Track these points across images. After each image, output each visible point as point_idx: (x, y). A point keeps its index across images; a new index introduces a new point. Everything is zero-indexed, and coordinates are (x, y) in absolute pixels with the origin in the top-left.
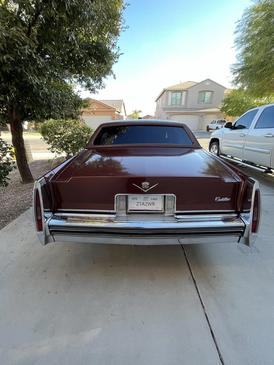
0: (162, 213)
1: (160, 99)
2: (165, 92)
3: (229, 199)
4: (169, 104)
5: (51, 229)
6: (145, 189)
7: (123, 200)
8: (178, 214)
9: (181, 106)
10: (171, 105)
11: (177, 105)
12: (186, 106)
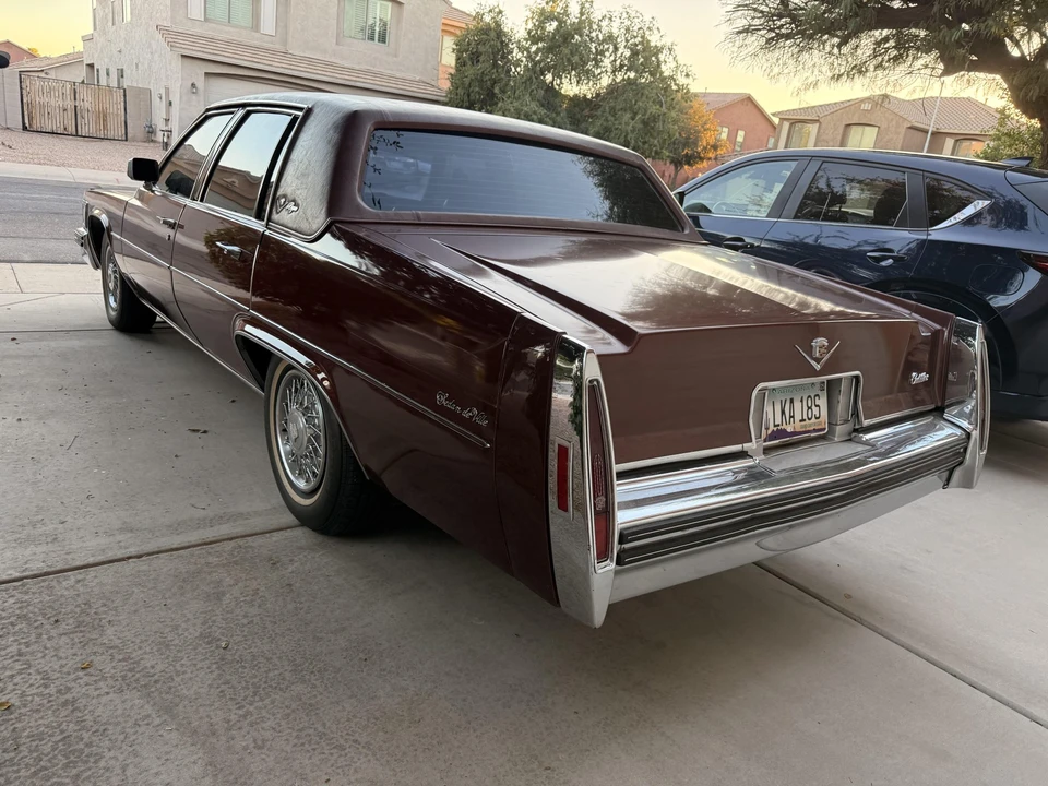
4: (196, 11)
9: (257, 35)
10: (206, 20)
11: (236, 27)
12: (285, 42)
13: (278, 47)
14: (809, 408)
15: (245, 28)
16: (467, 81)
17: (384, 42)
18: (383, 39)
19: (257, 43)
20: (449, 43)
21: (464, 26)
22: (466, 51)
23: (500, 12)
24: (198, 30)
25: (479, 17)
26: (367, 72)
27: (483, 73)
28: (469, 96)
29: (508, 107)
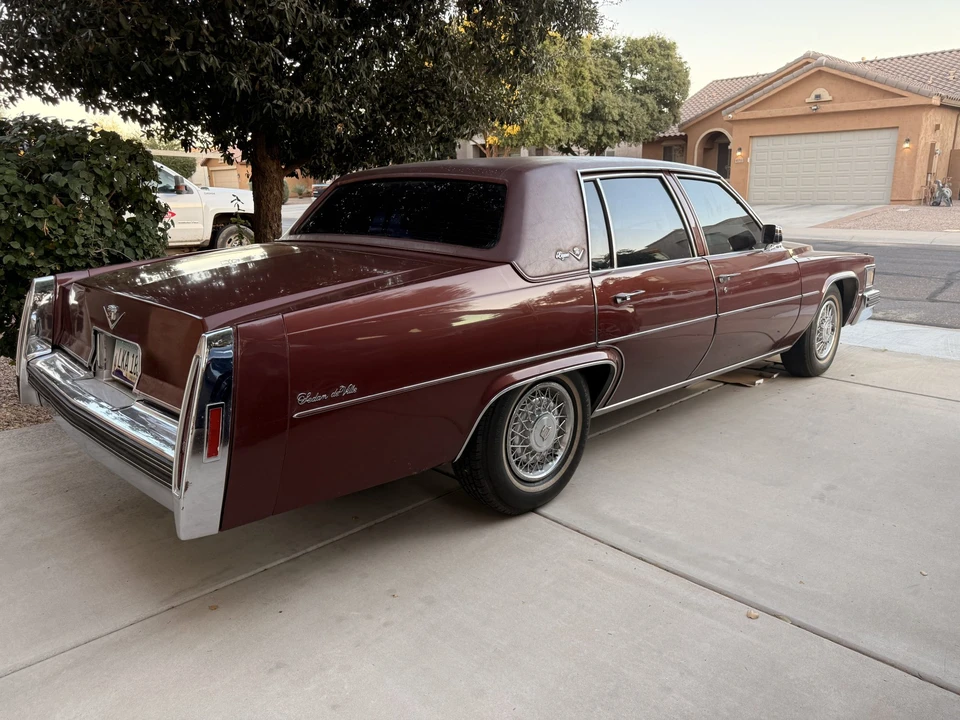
6: (112, 322)
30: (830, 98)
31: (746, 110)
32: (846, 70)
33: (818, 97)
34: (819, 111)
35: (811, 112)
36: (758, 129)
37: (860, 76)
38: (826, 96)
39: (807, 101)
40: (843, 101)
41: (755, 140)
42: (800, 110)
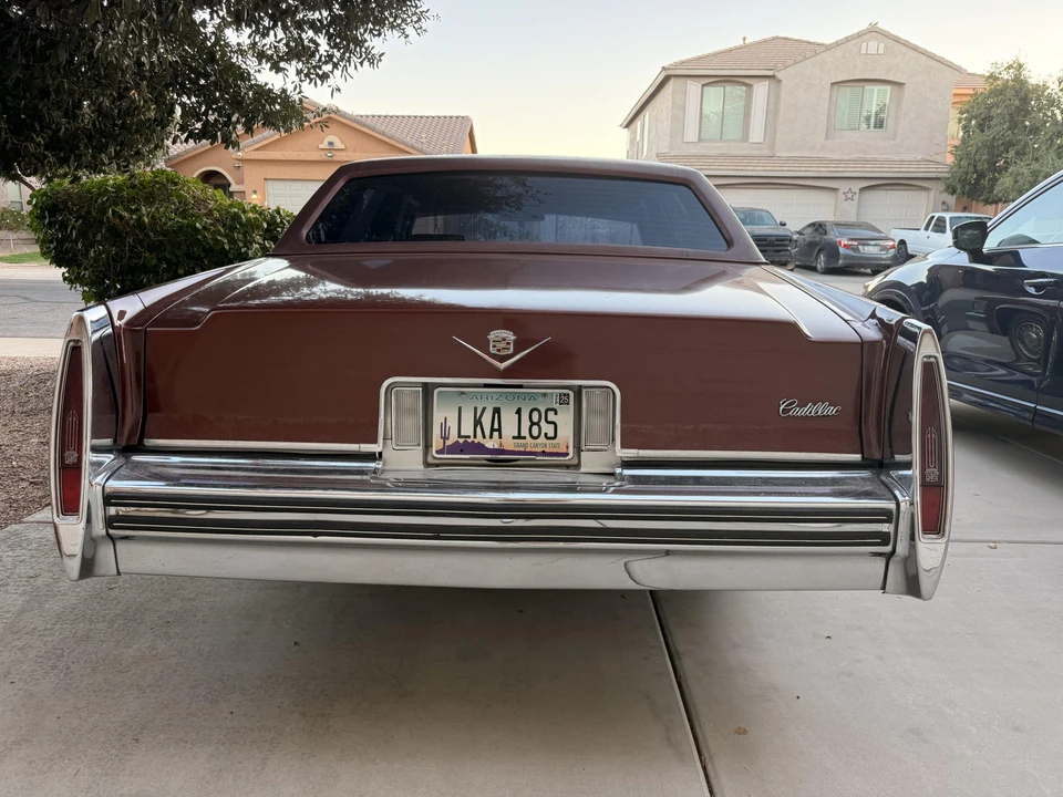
0: (568, 467)
1: (647, 114)
2: (672, 82)
3: (832, 410)
4: (691, 134)
5: (112, 511)
6: (502, 359)
7: (414, 412)
8: (628, 464)
9: (746, 145)
10: (700, 140)
11: (727, 141)
12: (772, 146)
13: (767, 152)
14: (533, 424)
15: (735, 141)
16: (972, 150)
17: (881, 127)
18: (880, 124)
19: (744, 152)
20: (954, 114)
21: (971, 92)
22: (976, 118)
23: (1020, 66)
24: (693, 151)
25: (993, 77)
26: (855, 161)
27: (994, 138)
28: (975, 166)
29: (1021, 171)
30: (342, 147)
31: (257, 149)
32: (355, 121)
33: (331, 144)
34: (335, 158)
35: (326, 158)
36: (272, 172)
37: (369, 128)
38: (338, 144)
39: (321, 146)
40: (355, 151)
41: (269, 182)
42: (315, 156)
